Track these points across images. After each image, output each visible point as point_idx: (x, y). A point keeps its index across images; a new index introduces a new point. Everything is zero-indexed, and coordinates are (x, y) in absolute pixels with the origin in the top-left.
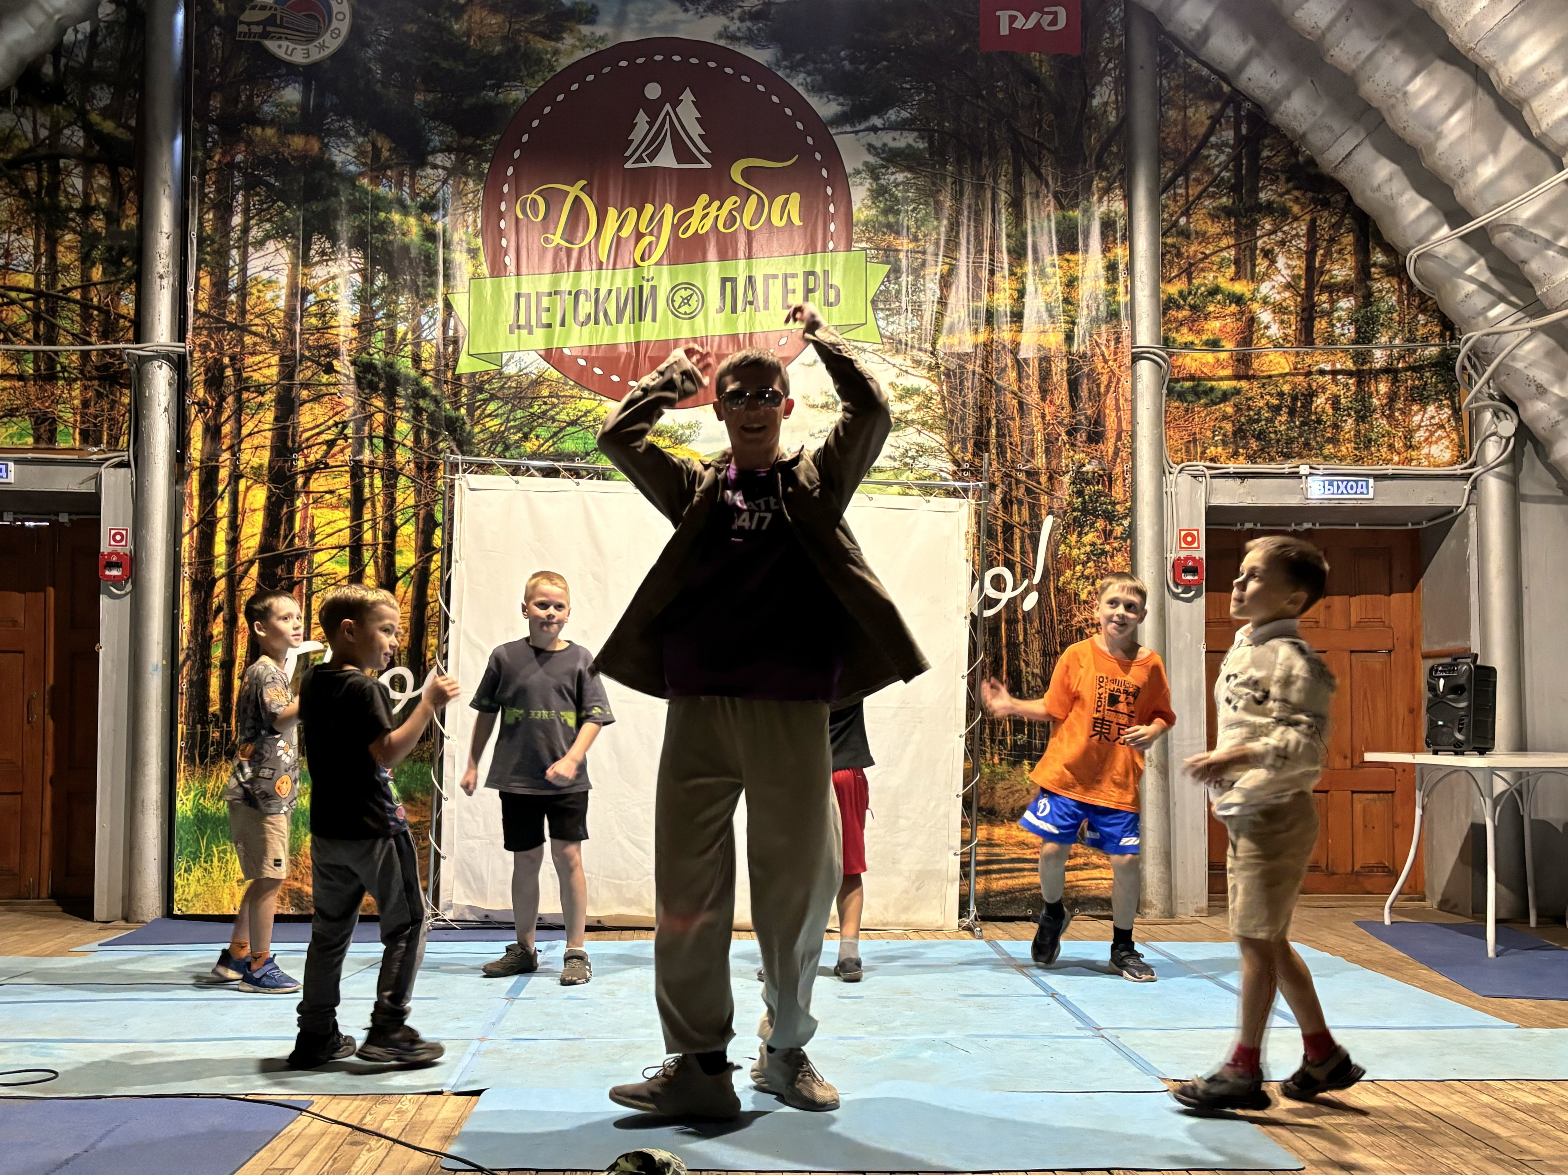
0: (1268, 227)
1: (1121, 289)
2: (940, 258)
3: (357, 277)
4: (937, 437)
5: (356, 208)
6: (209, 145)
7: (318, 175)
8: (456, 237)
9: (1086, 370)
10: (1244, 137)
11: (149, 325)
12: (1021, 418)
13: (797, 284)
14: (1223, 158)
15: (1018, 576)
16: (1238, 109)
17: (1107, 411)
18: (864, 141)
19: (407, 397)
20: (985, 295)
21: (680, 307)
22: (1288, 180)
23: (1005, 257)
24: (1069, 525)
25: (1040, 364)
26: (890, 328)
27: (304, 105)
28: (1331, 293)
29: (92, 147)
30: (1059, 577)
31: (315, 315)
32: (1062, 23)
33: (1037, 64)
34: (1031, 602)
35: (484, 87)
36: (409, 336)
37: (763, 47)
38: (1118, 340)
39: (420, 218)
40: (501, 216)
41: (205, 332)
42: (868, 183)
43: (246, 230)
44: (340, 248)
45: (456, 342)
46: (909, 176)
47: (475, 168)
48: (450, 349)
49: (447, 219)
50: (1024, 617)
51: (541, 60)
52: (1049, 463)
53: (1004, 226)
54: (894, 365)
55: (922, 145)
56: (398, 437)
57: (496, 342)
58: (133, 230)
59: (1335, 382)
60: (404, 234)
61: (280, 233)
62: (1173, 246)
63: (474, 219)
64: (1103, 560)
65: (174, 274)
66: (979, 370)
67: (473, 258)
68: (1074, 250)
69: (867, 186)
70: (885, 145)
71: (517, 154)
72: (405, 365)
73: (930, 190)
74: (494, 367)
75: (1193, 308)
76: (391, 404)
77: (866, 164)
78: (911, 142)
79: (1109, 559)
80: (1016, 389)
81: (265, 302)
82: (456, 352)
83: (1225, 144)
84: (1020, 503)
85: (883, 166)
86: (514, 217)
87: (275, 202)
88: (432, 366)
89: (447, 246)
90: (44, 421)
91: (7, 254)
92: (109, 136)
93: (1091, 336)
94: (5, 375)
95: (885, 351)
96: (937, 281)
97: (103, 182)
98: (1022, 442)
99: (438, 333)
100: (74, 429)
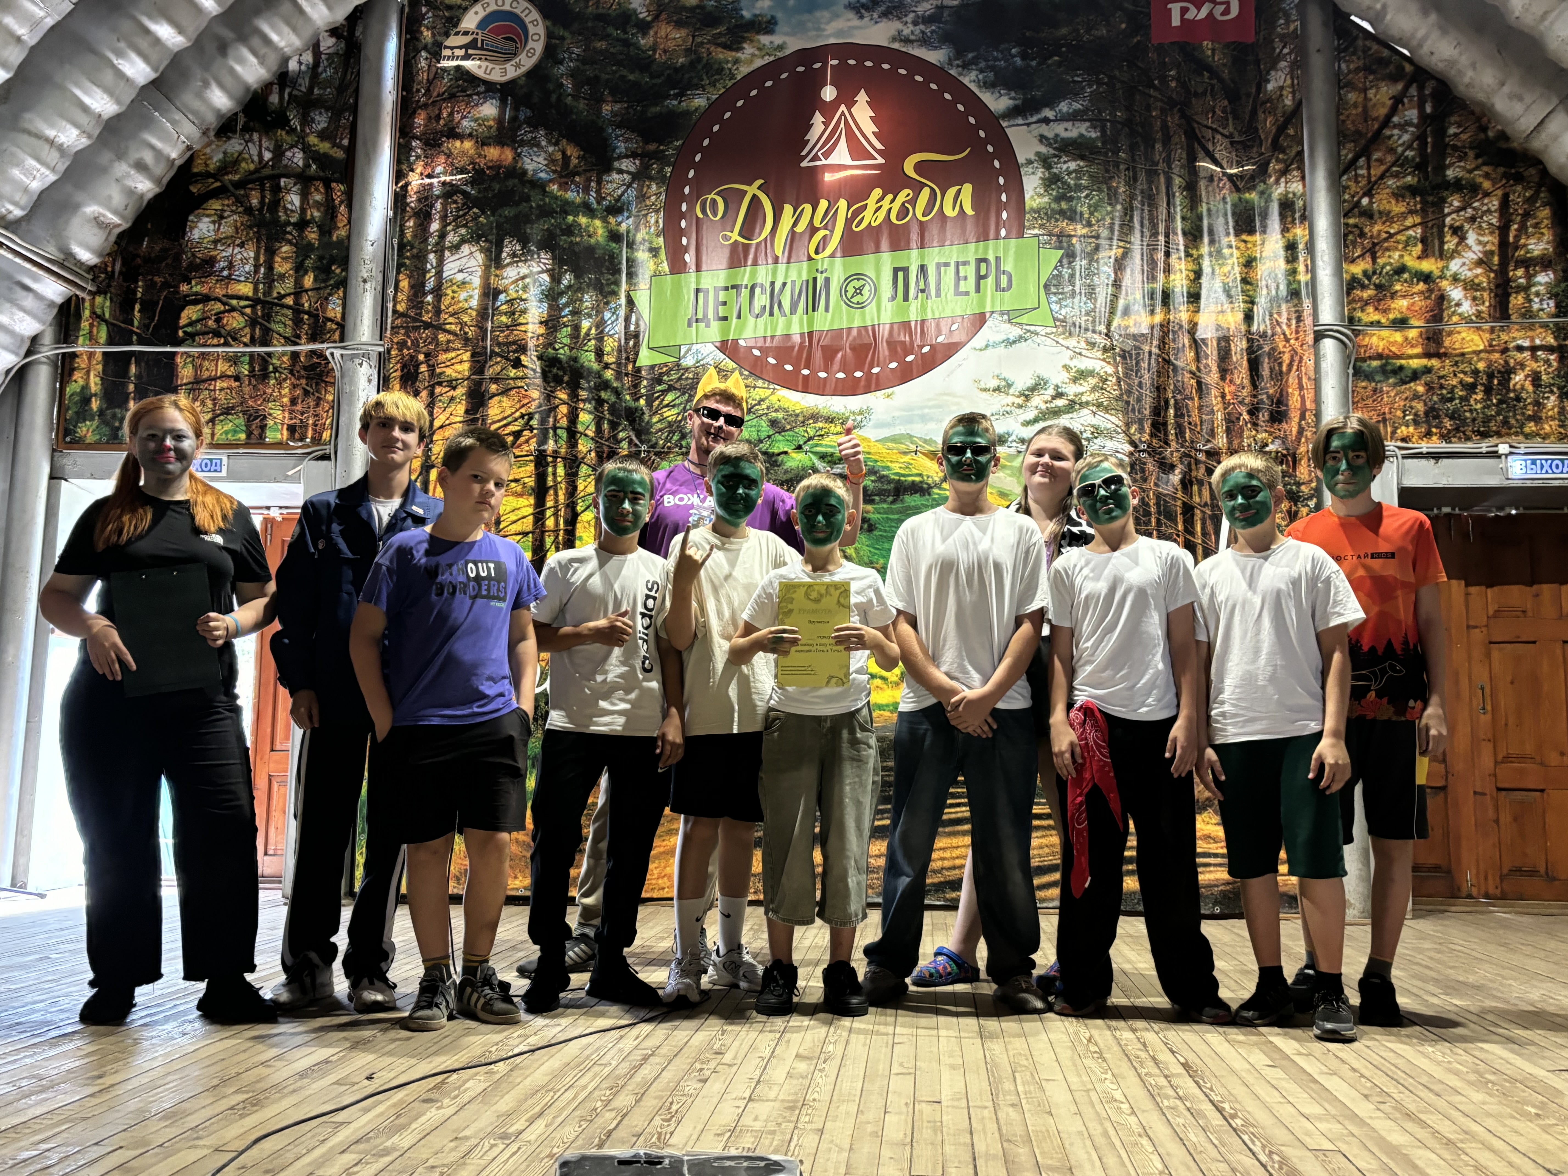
0: (1456, 204)
1: (1301, 268)
2: (1115, 243)
3: (546, 277)
4: (1113, 419)
5: (545, 212)
6: (412, 158)
7: (511, 183)
8: (639, 237)
9: (1267, 349)
10: (1429, 116)
11: (353, 326)
12: (1200, 398)
13: (969, 271)
14: (1406, 137)
16: (1421, 88)
17: (1290, 390)
18: (1036, 133)
19: (590, 389)
20: (1161, 276)
22: (1477, 157)
23: (1181, 239)
25: (1218, 344)
26: (1063, 312)
27: (500, 120)
28: (1527, 268)
29: (310, 166)
31: (506, 314)
32: (1235, 11)
33: (1209, 53)
35: (668, 97)
36: (593, 331)
37: (936, 48)
38: (1299, 319)
39: (605, 220)
41: (402, 331)
42: (1040, 172)
43: (442, 235)
44: (529, 251)
45: (636, 336)
46: (1082, 164)
47: (658, 172)
48: (631, 343)
49: (631, 220)
51: (723, 69)
52: (1230, 442)
53: (1178, 209)
54: (1068, 348)
55: (1093, 135)
56: (580, 428)
58: (342, 240)
59: (1535, 358)
60: (590, 236)
61: (475, 237)
62: (1356, 226)
63: (656, 219)
65: (376, 279)
66: (1155, 350)
67: (655, 256)
68: (1251, 231)
69: (1040, 175)
70: (1057, 135)
71: (698, 158)
72: (588, 359)
73: (1103, 177)
75: (1379, 287)
76: (574, 396)
77: (1038, 154)
78: (1083, 131)
80: (1194, 368)
81: (459, 302)
82: (637, 345)
83: (1409, 123)
84: (1201, 483)
85: (1055, 156)
87: (470, 209)
88: (614, 360)
89: (631, 245)
90: (256, 418)
91: (231, 266)
92: (326, 155)
93: (1271, 315)
94: (223, 376)
95: (1057, 334)
96: (1111, 264)
97: (317, 197)
98: (1202, 422)
99: (620, 328)
100: (283, 424)
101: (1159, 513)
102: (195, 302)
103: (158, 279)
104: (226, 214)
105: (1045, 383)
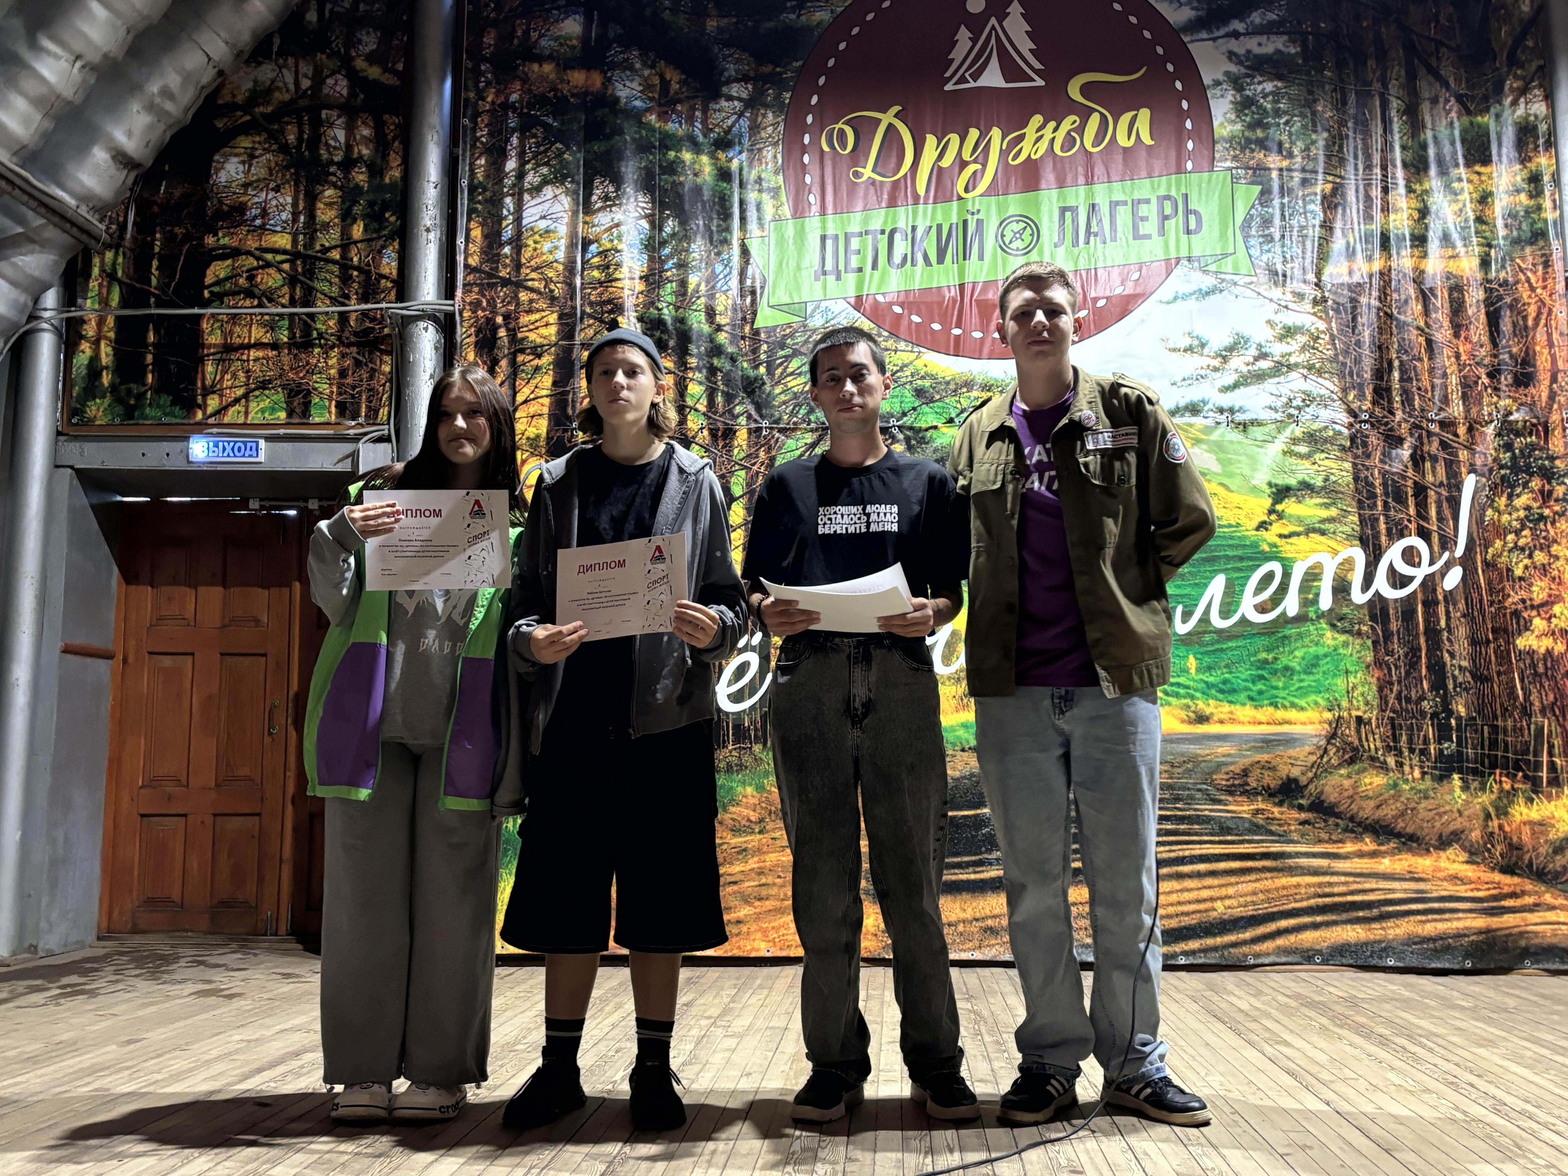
1: (1547, 204)
2: (1320, 177)
3: (645, 224)
4: (1327, 384)
5: (643, 148)
6: (482, 85)
7: (600, 113)
8: (754, 175)
9: (1508, 300)
11: (414, 283)
12: (1430, 359)
15: (1436, 549)
17: (1538, 348)
18: (1224, 49)
19: (700, 355)
20: (1378, 216)
23: (1400, 173)
24: (1496, 485)
25: (1450, 295)
26: (1265, 258)
27: (585, 38)
29: (357, 95)
30: (1486, 548)
31: (598, 267)
34: (1453, 579)
35: (785, 9)
36: (703, 287)
38: (1547, 264)
39: (713, 156)
40: (804, 150)
41: (476, 289)
42: (1230, 95)
43: (521, 175)
44: (625, 192)
45: (754, 292)
46: (1279, 84)
47: (775, 99)
48: (748, 300)
49: (744, 156)
50: (1445, 597)
52: (1467, 411)
53: (1397, 137)
54: (1271, 300)
55: (1293, 50)
56: (690, 401)
57: (798, 288)
58: (397, 183)
60: (696, 175)
61: (559, 178)
63: (772, 155)
64: (1542, 526)
65: (441, 227)
66: (1375, 303)
67: (773, 197)
68: (1486, 160)
69: (1230, 98)
70: (1249, 52)
71: (822, 81)
72: (697, 320)
73: (1306, 100)
76: (682, 364)
77: (1227, 74)
78: (1280, 46)
79: (1549, 526)
80: (1422, 324)
81: (542, 254)
82: (754, 302)
84: (1434, 459)
85: (1248, 76)
87: (553, 144)
88: (728, 321)
89: (742, 185)
90: (298, 393)
91: (264, 213)
92: (376, 82)
93: (1512, 260)
94: (258, 345)
95: (1259, 284)
96: (1318, 202)
97: (366, 132)
98: (1433, 387)
99: (734, 283)
100: (330, 401)
101: (1386, 494)
102: (223, 257)
103: (178, 231)
104: (258, 153)
105: (1246, 342)
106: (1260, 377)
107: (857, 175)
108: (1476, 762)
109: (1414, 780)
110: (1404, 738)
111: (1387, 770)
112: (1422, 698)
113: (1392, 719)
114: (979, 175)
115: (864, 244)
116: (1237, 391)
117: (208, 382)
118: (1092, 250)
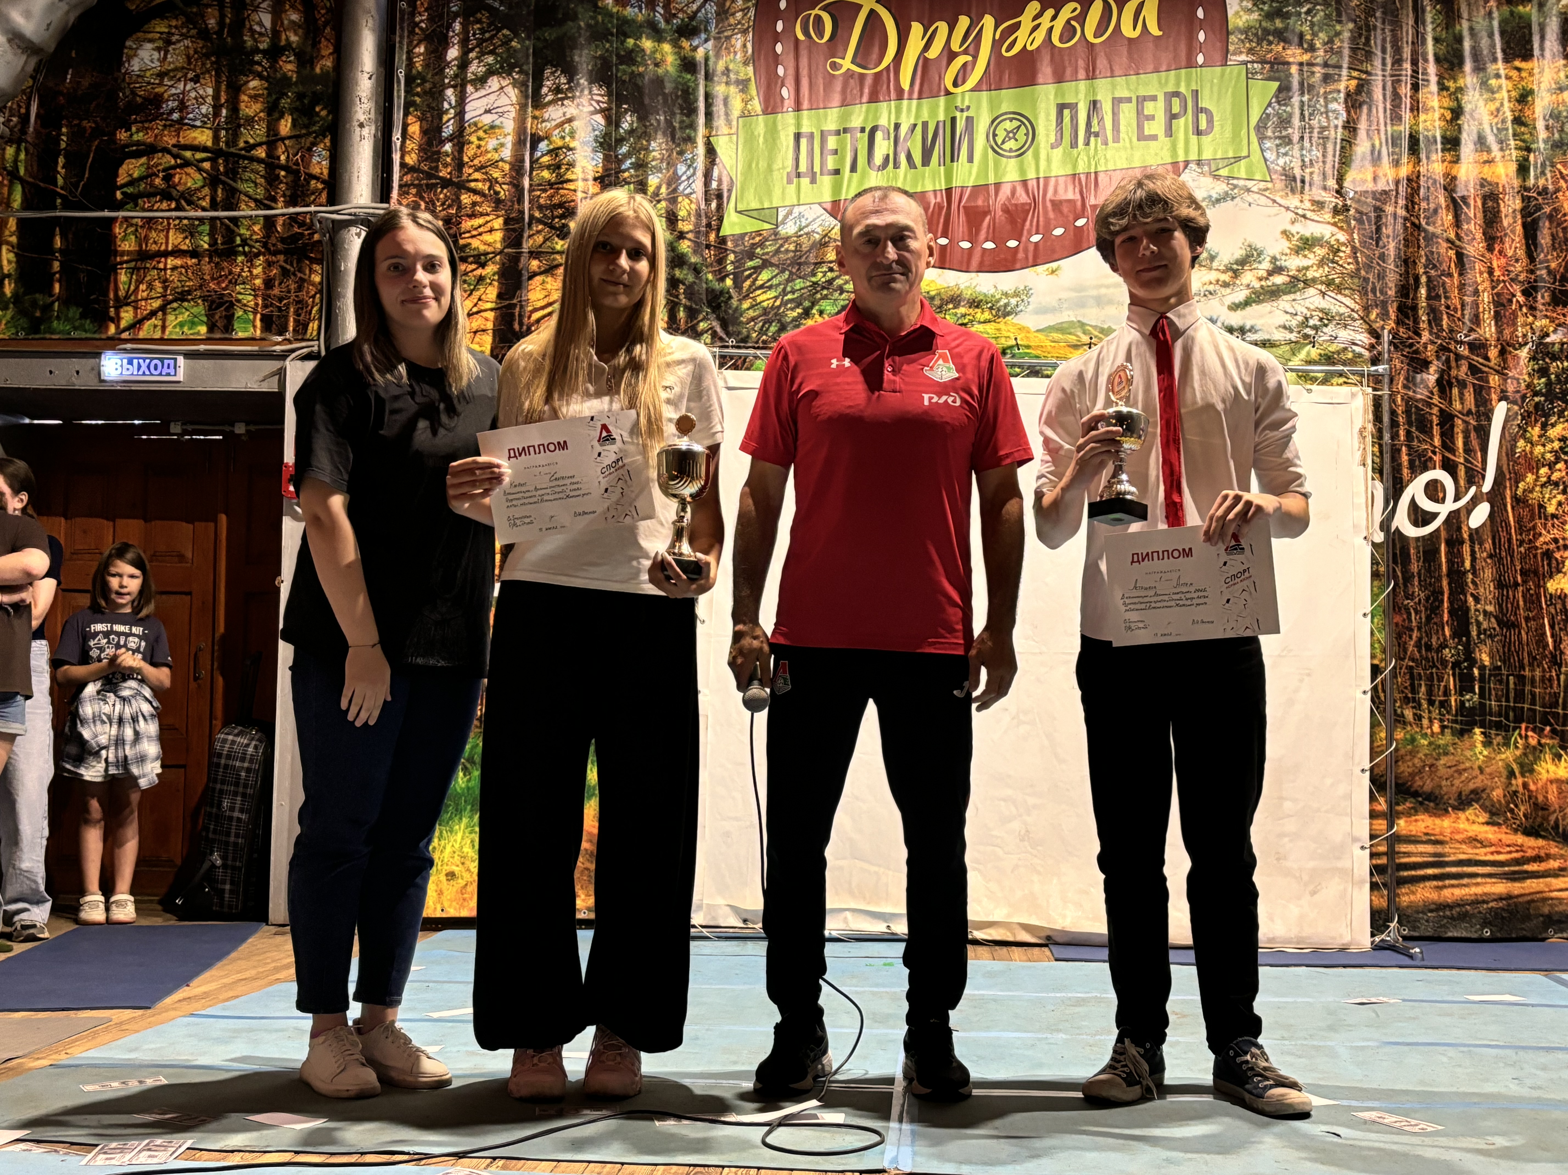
2: (1345, 72)
3: (600, 119)
4: (1348, 301)
5: (598, 35)
8: (721, 66)
9: (1547, 209)
11: (346, 184)
12: (1461, 274)
13: (1156, 109)
15: (1462, 483)
20: (1407, 116)
21: (1003, 142)
23: (1432, 69)
24: (1529, 414)
25: (1484, 204)
26: (1281, 161)
30: (1517, 483)
31: (548, 167)
34: (1480, 516)
36: (663, 190)
39: (676, 44)
40: (777, 38)
41: (414, 191)
43: (464, 64)
44: (578, 84)
45: (720, 196)
48: (714, 205)
49: (710, 45)
50: (1471, 536)
52: (1500, 331)
53: (1429, 28)
54: (1288, 209)
57: (769, 193)
58: (328, 72)
60: (657, 65)
61: (505, 67)
63: (741, 44)
65: (376, 122)
66: (1401, 212)
67: (742, 91)
68: (1527, 55)
74: (767, 226)
80: (1452, 236)
81: (487, 152)
82: (720, 207)
84: (1462, 385)
86: (793, 39)
87: (499, 30)
88: (691, 227)
89: (708, 77)
90: (220, 305)
91: (182, 106)
93: (1553, 165)
94: (177, 253)
95: (1273, 191)
96: (1342, 100)
97: (295, 17)
98: (1463, 305)
99: (698, 185)
100: (255, 313)
101: (1409, 423)
102: (137, 155)
103: (87, 124)
104: (174, 39)
105: (1259, 255)
106: (1274, 293)
107: (834, 66)
108: (1500, 715)
109: (1433, 733)
110: (1423, 689)
111: (1405, 723)
112: (1443, 646)
113: (1410, 668)
114: (969, 67)
115: (842, 143)
116: (1248, 309)
117: (122, 293)
118: (1092, 152)
